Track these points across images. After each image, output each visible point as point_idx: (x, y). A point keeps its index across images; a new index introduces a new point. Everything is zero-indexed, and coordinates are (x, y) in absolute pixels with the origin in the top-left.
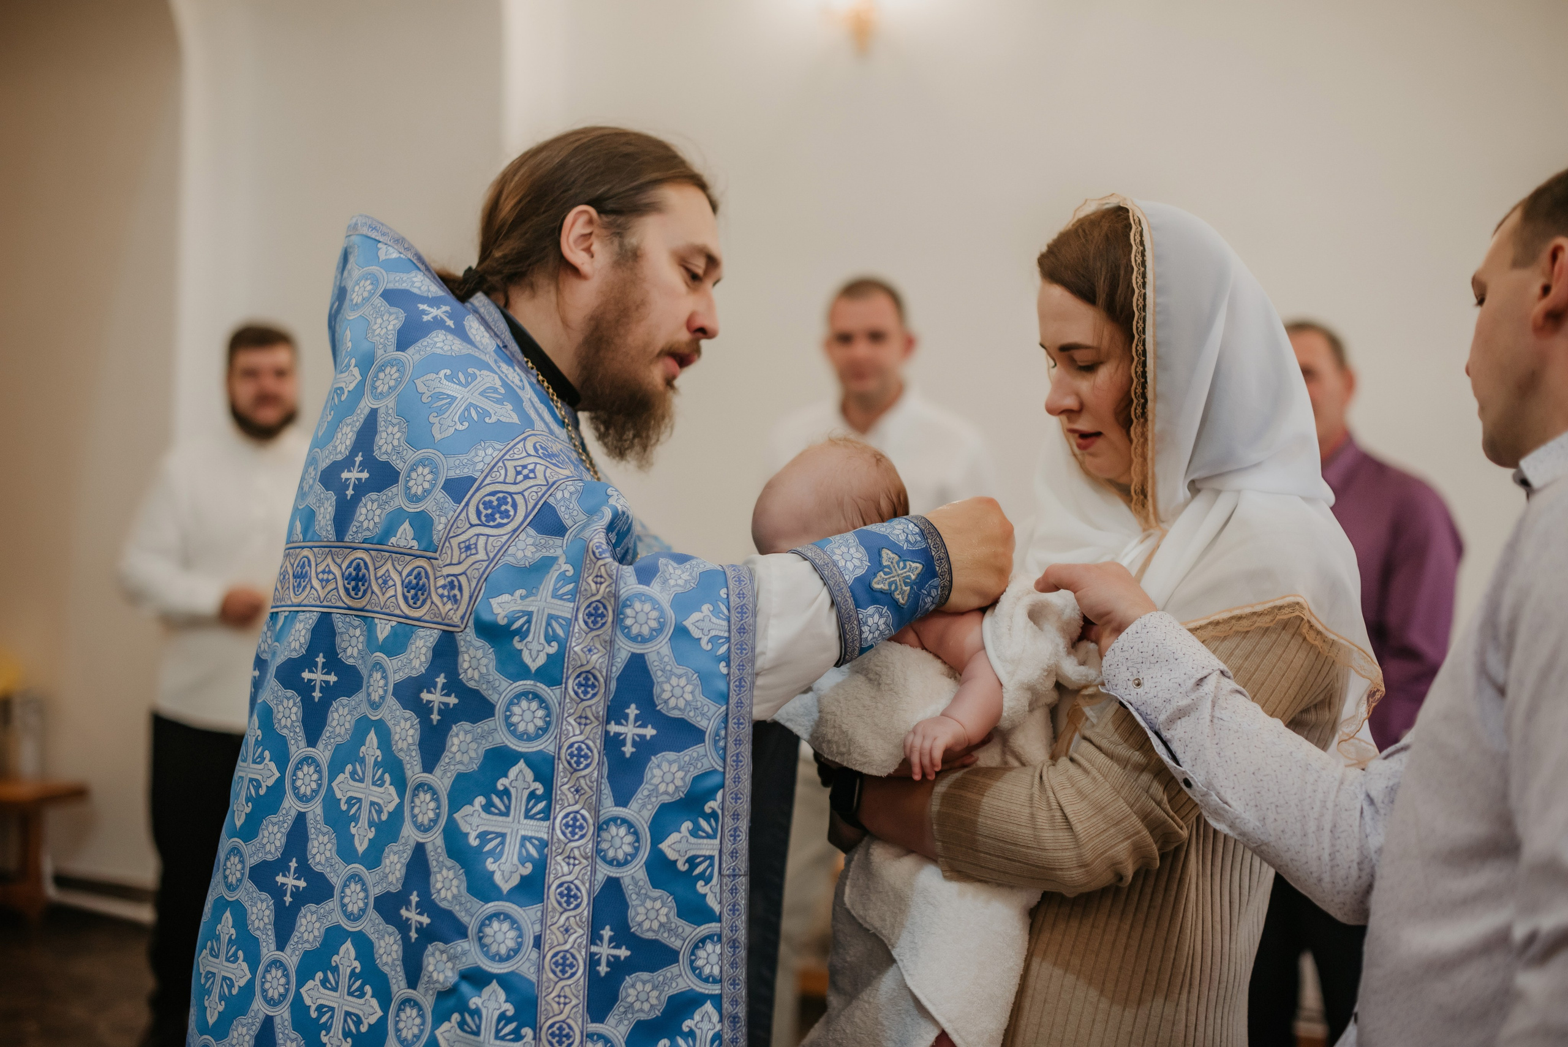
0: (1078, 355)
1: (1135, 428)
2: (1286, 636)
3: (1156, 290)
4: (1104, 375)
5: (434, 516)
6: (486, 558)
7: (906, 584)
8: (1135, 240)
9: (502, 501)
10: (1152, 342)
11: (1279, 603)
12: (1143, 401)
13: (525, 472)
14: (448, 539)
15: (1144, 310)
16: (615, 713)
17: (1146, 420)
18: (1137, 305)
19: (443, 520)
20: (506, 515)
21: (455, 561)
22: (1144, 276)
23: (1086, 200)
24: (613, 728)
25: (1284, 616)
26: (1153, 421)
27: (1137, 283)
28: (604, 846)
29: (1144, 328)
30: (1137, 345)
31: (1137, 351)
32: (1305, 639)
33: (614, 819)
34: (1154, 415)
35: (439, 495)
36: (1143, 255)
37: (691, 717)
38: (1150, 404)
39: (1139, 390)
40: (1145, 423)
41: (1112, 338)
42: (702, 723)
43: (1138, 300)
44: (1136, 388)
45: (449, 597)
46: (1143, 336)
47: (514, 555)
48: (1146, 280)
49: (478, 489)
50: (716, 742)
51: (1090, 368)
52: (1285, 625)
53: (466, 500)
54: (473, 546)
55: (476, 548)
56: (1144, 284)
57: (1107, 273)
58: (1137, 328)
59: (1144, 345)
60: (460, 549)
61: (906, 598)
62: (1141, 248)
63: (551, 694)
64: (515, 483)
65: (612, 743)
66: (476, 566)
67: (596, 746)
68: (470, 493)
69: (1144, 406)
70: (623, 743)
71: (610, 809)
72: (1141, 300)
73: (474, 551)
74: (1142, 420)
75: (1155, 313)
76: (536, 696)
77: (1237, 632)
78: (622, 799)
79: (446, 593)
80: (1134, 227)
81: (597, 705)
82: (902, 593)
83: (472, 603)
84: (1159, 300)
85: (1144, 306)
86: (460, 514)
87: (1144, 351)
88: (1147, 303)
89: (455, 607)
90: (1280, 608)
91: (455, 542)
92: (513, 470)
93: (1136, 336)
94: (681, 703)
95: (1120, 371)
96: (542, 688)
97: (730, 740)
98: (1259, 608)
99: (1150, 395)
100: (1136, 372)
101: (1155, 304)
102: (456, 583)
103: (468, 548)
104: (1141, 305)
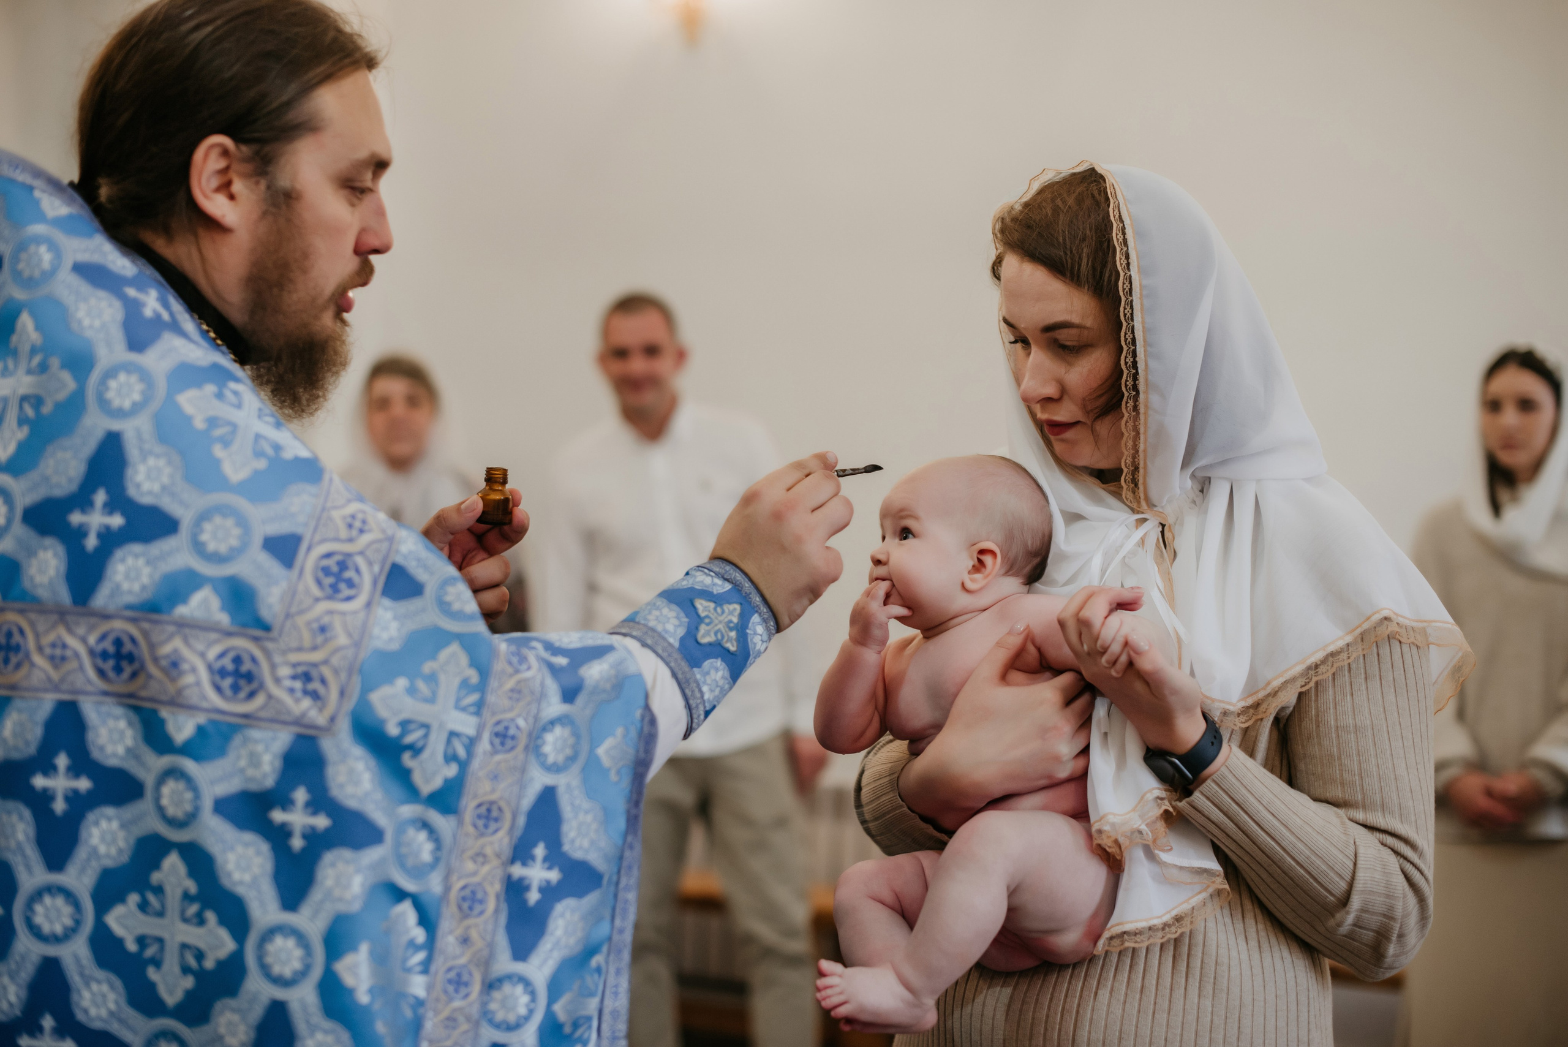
7: (731, 629)
10: (1141, 328)
15: (1131, 295)
16: (521, 853)
24: (517, 871)
28: (493, 1006)
29: (1132, 315)
30: (1126, 334)
33: (509, 977)
39: (1130, 383)
48: (1130, 261)
58: (1125, 315)
59: (1133, 332)
61: (735, 644)
65: (515, 889)
67: (494, 888)
70: (527, 888)
71: (504, 963)
72: (1127, 283)
78: (521, 952)
81: (500, 840)
82: (729, 640)
84: (1144, 282)
85: (1131, 290)
88: (1133, 286)
93: (1124, 324)
104: (1127, 289)
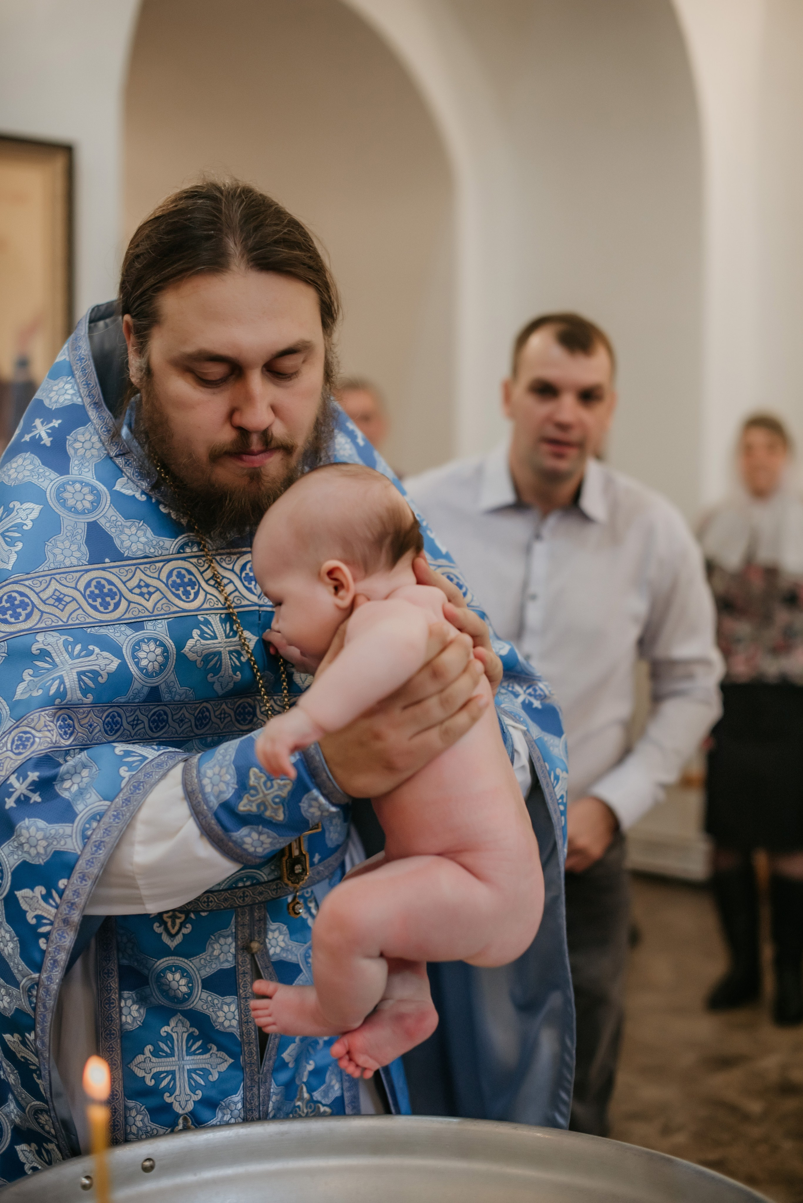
9: (112, 594)
13: (145, 590)
20: (106, 605)
64: (131, 591)
92: (138, 581)
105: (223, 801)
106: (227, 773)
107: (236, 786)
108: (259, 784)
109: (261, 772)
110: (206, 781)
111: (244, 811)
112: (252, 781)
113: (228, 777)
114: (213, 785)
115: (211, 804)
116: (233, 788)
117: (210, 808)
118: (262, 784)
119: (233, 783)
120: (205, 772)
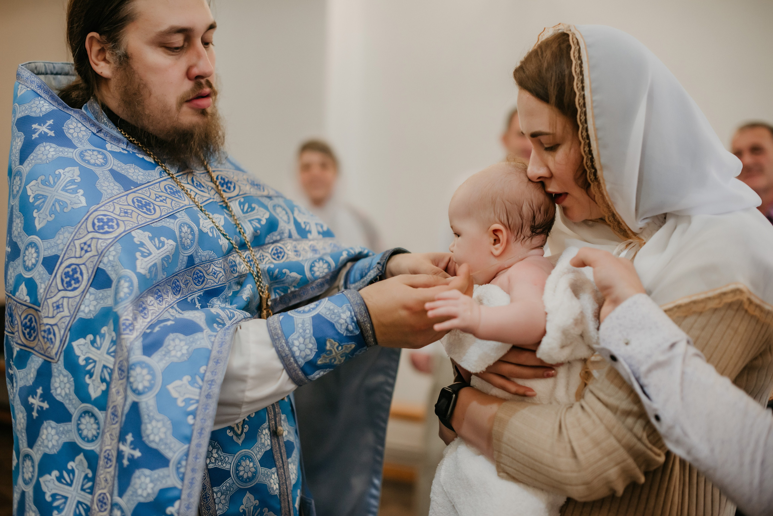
0: (543, 139)
1: (594, 188)
2: (731, 313)
3: (592, 92)
4: (561, 154)
5: (38, 282)
6: (68, 314)
8: (574, 56)
11: (724, 290)
12: (593, 170)
14: (46, 299)
17: (599, 183)
18: (579, 104)
19: (43, 286)
21: (50, 315)
22: (582, 82)
23: (545, 29)
25: (729, 299)
26: (604, 183)
27: (577, 87)
31: (582, 136)
32: (746, 311)
34: (604, 180)
35: (40, 268)
36: (581, 67)
37: (162, 449)
38: (599, 173)
40: (599, 185)
41: (564, 128)
42: (168, 454)
43: (579, 100)
44: (587, 163)
45: (47, 338)
46: (586, 126)
47: (83, 311)
49: (61, 263)
50: (178, 469)
51: (553, 148)
52: (730, 305)
53: (55, 271)
54: (61, 306)
55: (63, 307)
56: (583, 88)
57: (556, 81)
60: (53, 307)
62: (579, 62)
63: (100, 415)
66: (63, 320)
68: (56, 268)
69: (595, 173)
73: (61, 310)
74: (596, 183)
75: (593, 108)
76: (93, 415)
77: (694, 313)
79: (46, 336)
80: (573, 47)
83: (62, 345)
85: (584, 104)
86: (52, 282)
87: (588, 137)
89: (52, 346)
90: (725, 294)
91: (50, 301)
93: (581, 126)
94: (157, 439)
95: (572, 151)
96: (96, 410)
97: (189, 468)
98: (711, 294)
99: (597, 166)
100: (585, 151)
101: (593, 102)
102: (52, 330)
103: (58, 307)
105: (308, 360)
106: (310, 342)
107: (317, 350)
108: (333, 348)
109: (335, 341)
110: (295, 349)
111: (321, 364)
112: (328, 347)
113: (310, 346)
114: (301, 351)
115: (300, 363)
116: (314, 351)
117: (298, 365)
118: (335, 348)
119: (315, 349)
120: (293, 342)
